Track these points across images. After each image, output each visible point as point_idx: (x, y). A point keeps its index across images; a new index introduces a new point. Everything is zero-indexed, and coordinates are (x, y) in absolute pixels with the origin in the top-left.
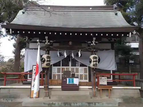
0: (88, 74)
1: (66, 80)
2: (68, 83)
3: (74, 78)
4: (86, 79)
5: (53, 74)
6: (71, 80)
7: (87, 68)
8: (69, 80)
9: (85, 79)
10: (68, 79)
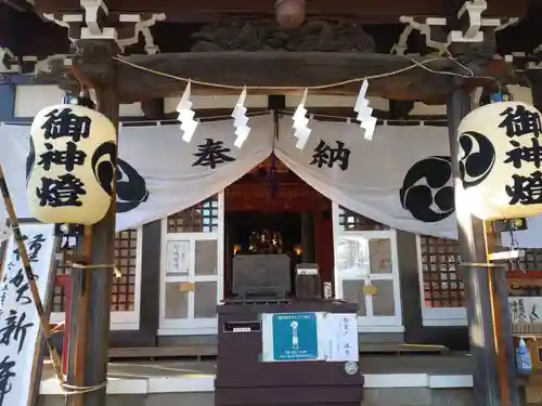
0: (394, 277)
1: (257, 327)
2: (268, 355)
3: (319, 315)
4: (383, 309)
5: (164, 280)
6: (295, 325)
7: (391, 235)
8: (281, 332)
9: (376, 313)
10: (267, 320)
